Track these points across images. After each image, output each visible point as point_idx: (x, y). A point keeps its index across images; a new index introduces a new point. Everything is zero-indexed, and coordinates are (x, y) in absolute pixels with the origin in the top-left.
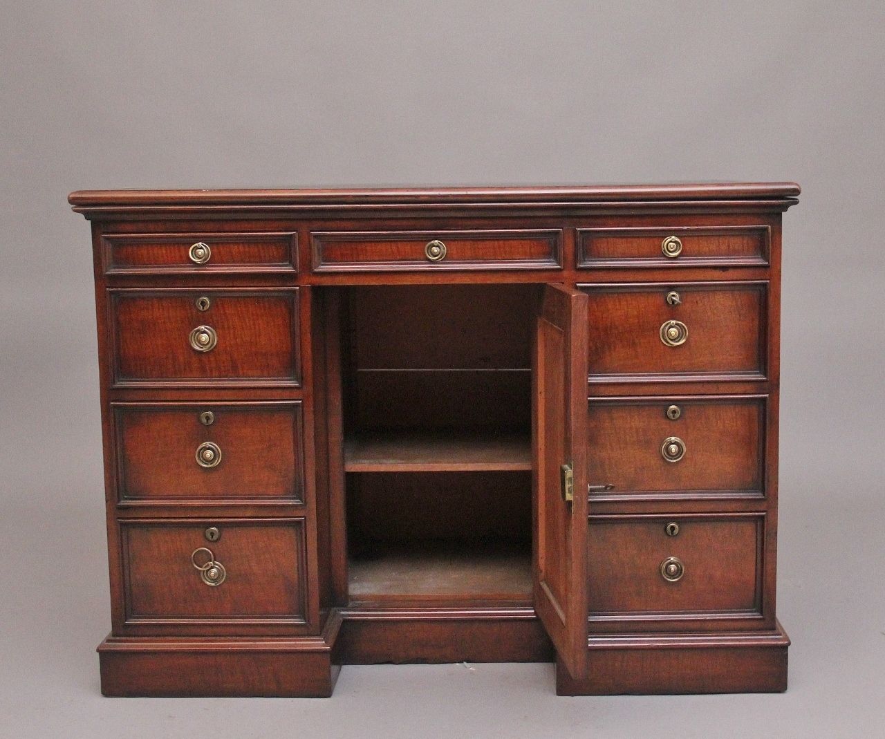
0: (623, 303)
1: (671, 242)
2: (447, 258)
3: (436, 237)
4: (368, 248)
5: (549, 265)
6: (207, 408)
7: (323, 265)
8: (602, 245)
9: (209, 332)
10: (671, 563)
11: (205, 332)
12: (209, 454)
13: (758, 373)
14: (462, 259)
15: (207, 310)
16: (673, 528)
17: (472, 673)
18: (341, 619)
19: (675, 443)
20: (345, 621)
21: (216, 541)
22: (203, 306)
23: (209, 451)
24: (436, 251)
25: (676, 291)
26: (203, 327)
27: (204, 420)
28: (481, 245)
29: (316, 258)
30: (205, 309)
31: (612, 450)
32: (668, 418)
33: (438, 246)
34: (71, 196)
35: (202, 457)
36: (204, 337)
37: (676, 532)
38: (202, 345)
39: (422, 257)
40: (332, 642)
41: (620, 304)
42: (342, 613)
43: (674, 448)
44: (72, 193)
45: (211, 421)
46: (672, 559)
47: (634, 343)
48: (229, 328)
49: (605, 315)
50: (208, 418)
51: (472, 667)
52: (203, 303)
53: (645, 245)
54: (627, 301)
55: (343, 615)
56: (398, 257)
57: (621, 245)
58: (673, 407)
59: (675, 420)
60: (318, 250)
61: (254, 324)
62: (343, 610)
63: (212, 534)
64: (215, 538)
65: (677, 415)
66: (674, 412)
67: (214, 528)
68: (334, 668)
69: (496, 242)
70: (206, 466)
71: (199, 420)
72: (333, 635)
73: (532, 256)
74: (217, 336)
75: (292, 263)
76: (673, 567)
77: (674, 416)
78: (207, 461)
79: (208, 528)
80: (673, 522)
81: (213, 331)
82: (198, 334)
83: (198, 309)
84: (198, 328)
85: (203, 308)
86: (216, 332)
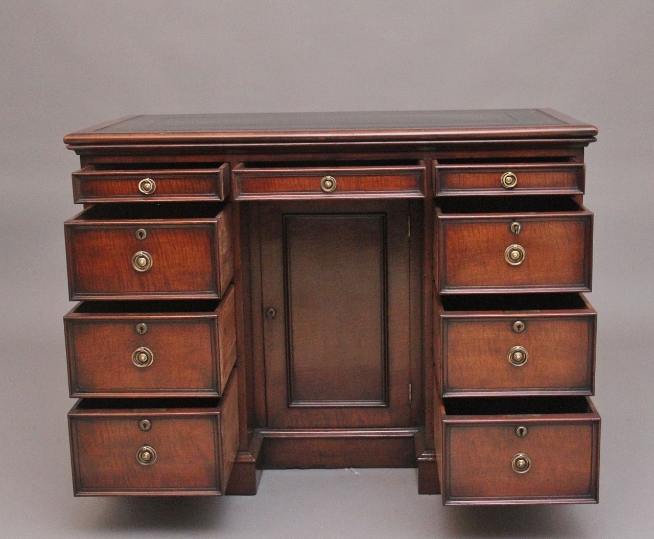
0: (476, 231)
1: (508, 176)
2: (337, 190)
3: (328, 173)
4: (276, 181)
5: (415, 195)
6: (142, 321)
7: (242, 195)
8: (455, 179)
9: (146, 256)
10: (520, 459)
11: (143, 257)
12: (143, 357)
13: (583, 286)
14: (348, 190)
15: (144, 239)
16: (522, 431)
17: (357, 476)
18: (262, 437)
19: (520, 351)
20: (265, 439)
21: (147, 430)
22: (141, 236)
23: (144, 354)
24: (328, 184)
25: (518, 222)
26: (141, 253)
27: (139, 330)
28: (363, 179)
29: (236, 190)
30: (143, 238)
31: (468, 355)
32: (514, 331)
33: (330, 181)
34: (66, 138)
35: (138, 358)
36: (143, 261)
37: (524, 433)
38: (140, 266)
39: (318, 189)
40: (256, 455)
41: (473, 232)
42: (263, 432)
43: (518, 356)
44: (67, 136)
45: (145, 331)
46: (521, 455)
47: (484, 263)
48: (162, 252)
49: (461, 241)
50: (142, 329)
51: (356, 472)
52: (141, 234)
53: (487, 179)
54: (479, 229)
55: (264, 434)
56: (299, 189)
57: (470, 179)
58: (518, 323)
59: (519, 333)
60: (238, 183)
61: (182, 250)
62: (264, 431)
63: (145, 425)
64: (147, 428)
65: (522, 329)
66: (519, 326)
67: (146, 421)
68: (258, 472)
69: (375, 177)
70: (142, 366)
71: (135, 330)
72: (257, 449)
73: (402, 188)
74: (153, 259)
75: (218, 194)
76: (521, 462)
77: (519, 330)
78: (142, 363)
79: (141, 420)
80: (522, 425)
81: (150, 255)
82: (138, 259)
83: (137, 239)
84: (137, 254)
85: (141, 238)
86: (152, 256)
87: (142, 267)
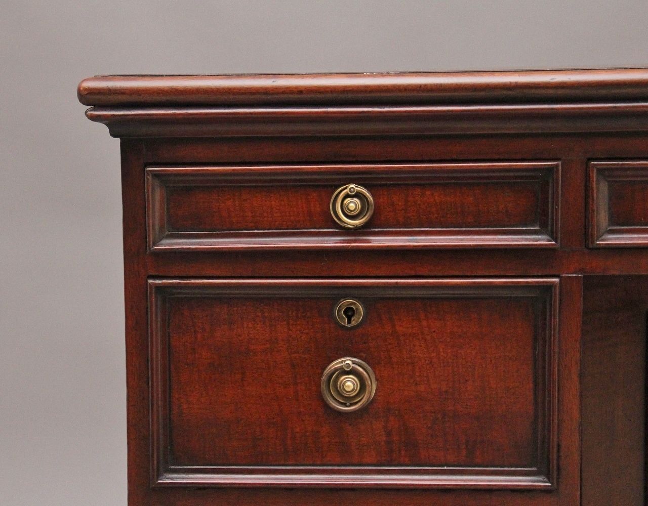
7: (615, 232)
9: (361, 370)
11: (351, 372)
15: (357, 326)
22: (350, 319)
26: (347, 362)
30: (353, 323)
36: (350, 382)
38: (344, 398)
52: (350, 313)
74: (378, 378)
81: (369, 368)
82: (337, 378)
83: (337, 323)
84: (336, 364)
85: (349, 322)
86: (373, 368)
87: (348, 400)
